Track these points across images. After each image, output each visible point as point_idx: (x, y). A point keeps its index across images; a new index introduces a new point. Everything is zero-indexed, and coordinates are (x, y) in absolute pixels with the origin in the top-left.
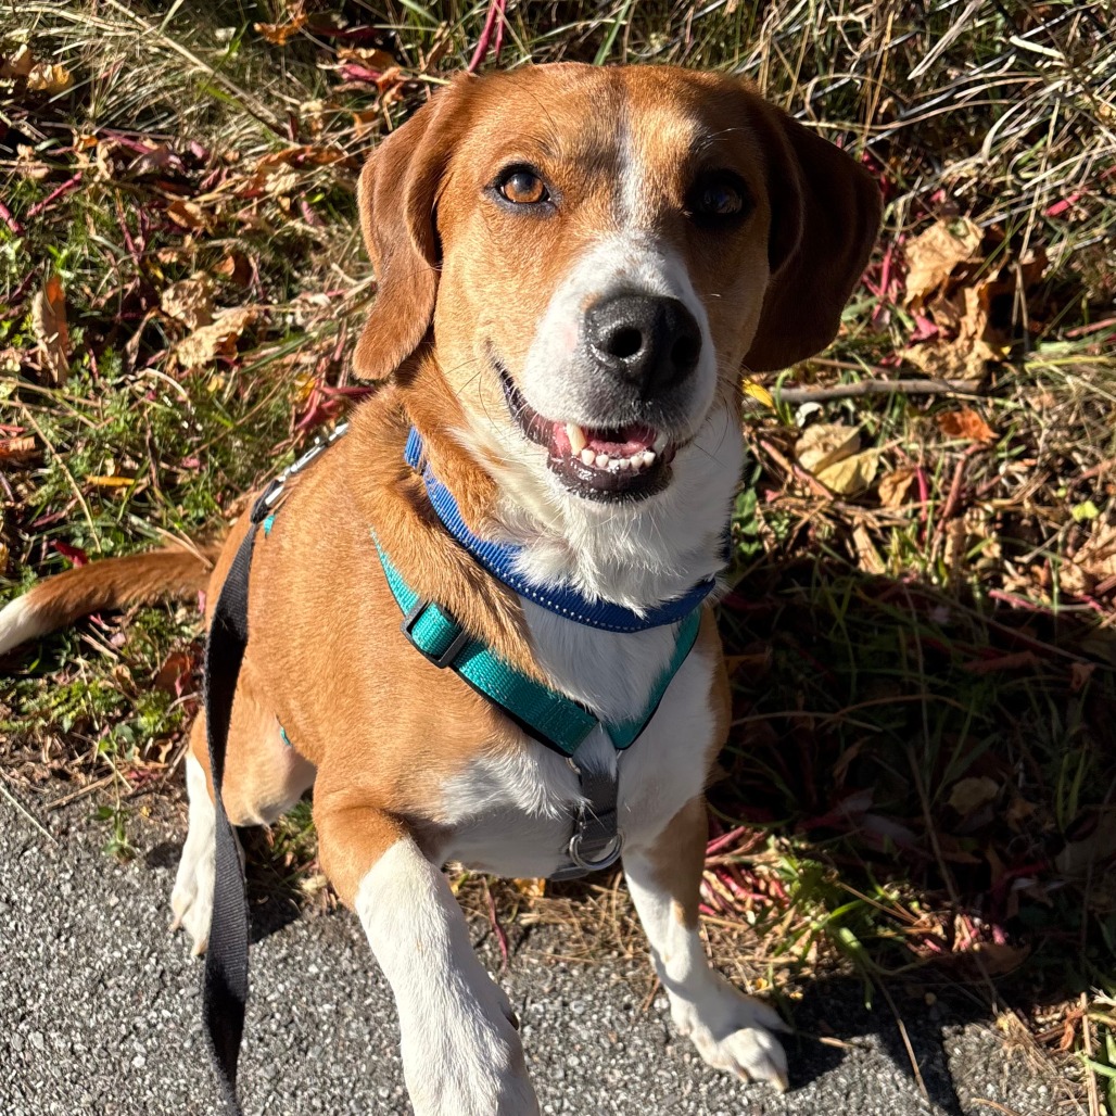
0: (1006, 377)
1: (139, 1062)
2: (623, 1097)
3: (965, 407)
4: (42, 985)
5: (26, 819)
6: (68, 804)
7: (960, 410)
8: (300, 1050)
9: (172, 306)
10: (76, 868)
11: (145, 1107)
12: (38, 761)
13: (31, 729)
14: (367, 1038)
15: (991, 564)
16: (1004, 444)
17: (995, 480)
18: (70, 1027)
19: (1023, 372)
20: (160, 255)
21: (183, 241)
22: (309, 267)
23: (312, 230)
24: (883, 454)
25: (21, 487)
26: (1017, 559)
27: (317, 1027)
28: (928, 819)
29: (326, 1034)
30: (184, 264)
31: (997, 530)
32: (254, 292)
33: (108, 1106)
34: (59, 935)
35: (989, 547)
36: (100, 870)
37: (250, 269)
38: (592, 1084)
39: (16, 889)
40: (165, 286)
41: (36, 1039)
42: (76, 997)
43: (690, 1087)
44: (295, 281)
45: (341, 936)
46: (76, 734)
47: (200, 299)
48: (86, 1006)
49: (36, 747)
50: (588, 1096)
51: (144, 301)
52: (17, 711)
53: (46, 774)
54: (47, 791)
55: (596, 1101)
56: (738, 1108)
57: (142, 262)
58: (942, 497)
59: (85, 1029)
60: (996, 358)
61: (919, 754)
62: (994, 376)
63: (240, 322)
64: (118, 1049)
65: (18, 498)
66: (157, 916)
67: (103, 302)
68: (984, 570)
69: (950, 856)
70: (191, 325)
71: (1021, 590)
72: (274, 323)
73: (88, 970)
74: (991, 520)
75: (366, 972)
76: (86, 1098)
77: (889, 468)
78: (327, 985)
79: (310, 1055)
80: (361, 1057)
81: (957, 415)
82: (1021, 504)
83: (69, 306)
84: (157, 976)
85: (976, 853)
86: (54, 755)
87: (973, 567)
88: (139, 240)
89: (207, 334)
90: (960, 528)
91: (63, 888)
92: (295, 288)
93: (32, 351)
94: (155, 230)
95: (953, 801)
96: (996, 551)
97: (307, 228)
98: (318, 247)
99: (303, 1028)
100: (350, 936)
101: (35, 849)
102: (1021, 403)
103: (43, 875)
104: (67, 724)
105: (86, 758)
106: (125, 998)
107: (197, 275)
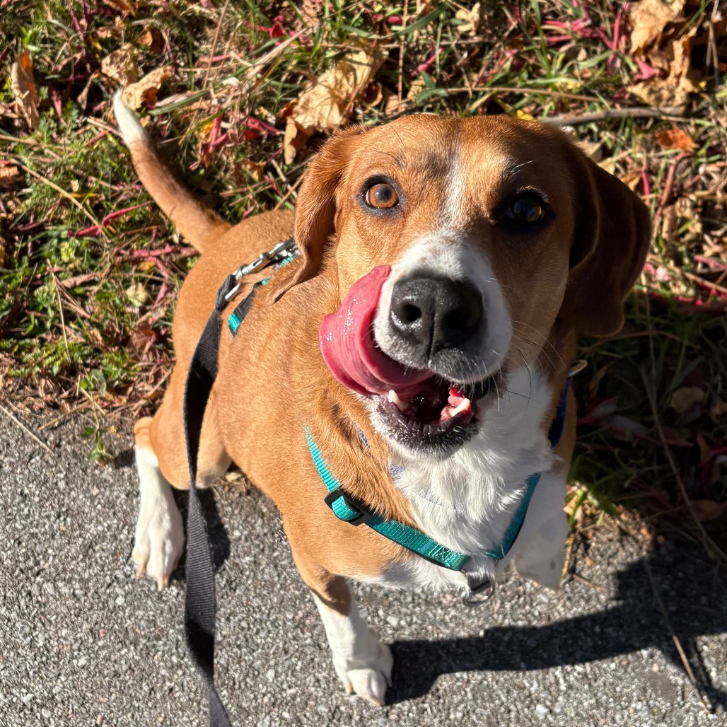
0: (703, 104)
1: (120, 601)
2: (453, 613)
3: (675, 126)
4: (50, 551)
5: (30, 437)
6: (59, 426)
7: (671, 128)
8: (231, 589)
9: (109, 69)
10: (68, 470)
11: (127, 631)
12: (37, 396)
13: (30, 374)
14: (276, 579)
15: (695, 237)
16: (703, 151)
17: (696, 178)
18: (71, 579)
19: (715, 100)
20: (99, 32)
21: (114, 23)
22: (206, 38)
23: (207, 11)
24: (618, 162)
25: (10, 203)
26: (714, 233)
27: (242, 573)
28: (656, 417)
29: (248, 577)
30: (116, 38)
31: (699, 213)
32: (167, 57)
33: (101, 631)
34: (59, 517)
35: (693, 226)
36: (84, 471)
37: (163, 41)
38: (432, 605)
39: (27, 486)
40: (103, 55)
41: (49, 588)
42: (74, 558)
43: (498, 605)
44: (195, 48)
45: (255, 509)
46: (62, 377)
47: (129, 64)
48: (81, 564)
49: (34, 387)
50: (429, 613)
51: (88, 66)
52: (20, 362)
53: (43, 405)
54: (43, 417)
55: (435, 616)
56: (532, 618)
57: (86, 37)
58: (660, 191)
59: (82, 580)
60: (696, 90)
61: (649, 371)
62: (694, 103)
63: (158, 79)
64: (105, 593)
65: (9, 211)
66: (126, 501)
67: (60, 67)
68: (690, 242)
69: (672, 442)
70: (123, 82)
71: (717, 255)
72: (182, 79)
73: (81, 540)
74: (694, 206)
75: (273, 534)
76: (86, 626)
77: (622, 171)
78: (247, 544)
79: (238, 592)
80: (273, 592)
81: (669, 132)
82: (714, 194)
83: (35, 71)
84: (129, 542)
85: (690, 440)
86: (47, 391)
87: (682, 240)
88: (83, 22)
89: (136, 89)
90: (673, 213)
91: (59, 484)
92: (196, 54)
93: (11, 104)
94: (94, 14)
95: (673, 404)
96: (698, 228)
97: (203, 10)
98: (211, 24)
99: (232, 574)
100: (261, 511)
101: (38, 458)
102: (714, 122)
103: (45, 475)
104: (56, 370)
105: (70, 393)
106: (107, 558)
107: (126, 46)
